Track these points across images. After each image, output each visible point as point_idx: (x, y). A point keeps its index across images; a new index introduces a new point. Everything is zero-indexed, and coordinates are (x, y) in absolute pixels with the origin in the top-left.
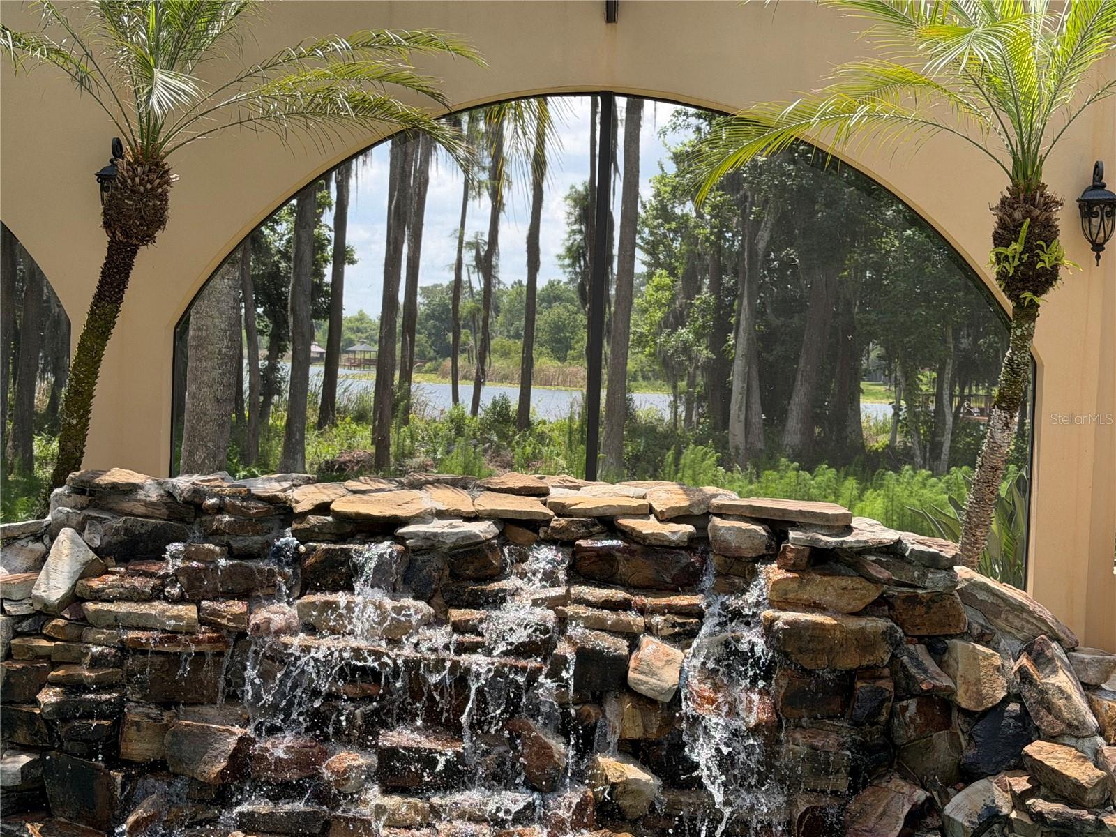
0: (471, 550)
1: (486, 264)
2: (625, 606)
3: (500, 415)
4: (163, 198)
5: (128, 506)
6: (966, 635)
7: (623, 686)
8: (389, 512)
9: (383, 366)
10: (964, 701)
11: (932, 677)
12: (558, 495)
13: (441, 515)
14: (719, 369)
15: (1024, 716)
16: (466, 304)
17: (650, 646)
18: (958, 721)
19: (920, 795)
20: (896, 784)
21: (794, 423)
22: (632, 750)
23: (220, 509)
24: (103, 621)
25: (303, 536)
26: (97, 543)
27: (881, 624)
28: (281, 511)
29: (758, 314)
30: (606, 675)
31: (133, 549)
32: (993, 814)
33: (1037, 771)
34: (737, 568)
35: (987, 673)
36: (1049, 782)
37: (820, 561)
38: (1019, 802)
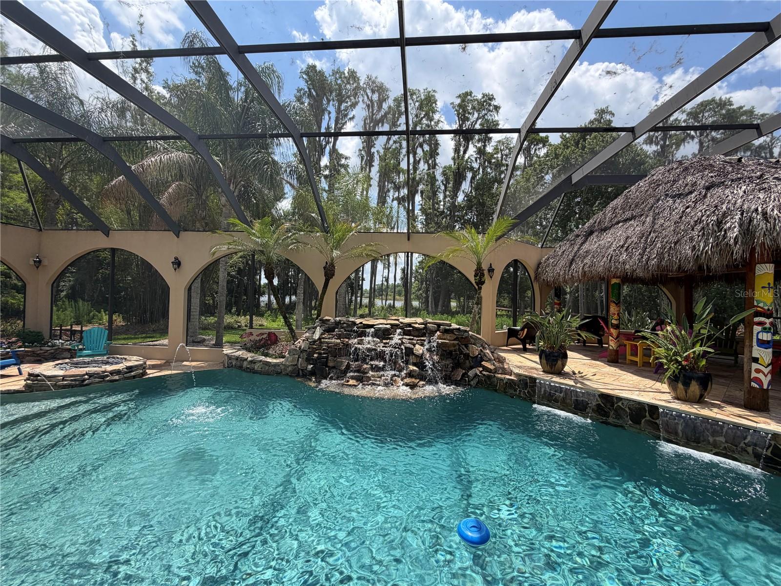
0: (386, 330)
1: (387, 280)
2: (413, 339)
3: (390, 306)
4: (334, 271)
5: (328, 323)
6: (471, 344)
7: (413, 354)
8: (372, 324)
9: (370, 298)
10: (471, 355)
11: (465, 351)
12: (401, 320)
13: (381, 324)
14: (427, 298)
15: (481, 357)
16: (384, 287)
17: (417, 346)
18: (470, 359)
19: (464, 371)
20: (460, 370)
21: (440, 307)
22: (414, 364)
23: (344, 323)
24: (324, 342)
25: (358, 328)
26: (323, 329)
27: (457, 342)
28: (354, 323)
29: (433, 288)
30: (409, 352)
31: (329, 330)
32: (476, 374)
33: (484, 367)
34: (432, 333)
35: (475, 350)
36: (485, 369)
37: (446, 331)
38: (481, 372)
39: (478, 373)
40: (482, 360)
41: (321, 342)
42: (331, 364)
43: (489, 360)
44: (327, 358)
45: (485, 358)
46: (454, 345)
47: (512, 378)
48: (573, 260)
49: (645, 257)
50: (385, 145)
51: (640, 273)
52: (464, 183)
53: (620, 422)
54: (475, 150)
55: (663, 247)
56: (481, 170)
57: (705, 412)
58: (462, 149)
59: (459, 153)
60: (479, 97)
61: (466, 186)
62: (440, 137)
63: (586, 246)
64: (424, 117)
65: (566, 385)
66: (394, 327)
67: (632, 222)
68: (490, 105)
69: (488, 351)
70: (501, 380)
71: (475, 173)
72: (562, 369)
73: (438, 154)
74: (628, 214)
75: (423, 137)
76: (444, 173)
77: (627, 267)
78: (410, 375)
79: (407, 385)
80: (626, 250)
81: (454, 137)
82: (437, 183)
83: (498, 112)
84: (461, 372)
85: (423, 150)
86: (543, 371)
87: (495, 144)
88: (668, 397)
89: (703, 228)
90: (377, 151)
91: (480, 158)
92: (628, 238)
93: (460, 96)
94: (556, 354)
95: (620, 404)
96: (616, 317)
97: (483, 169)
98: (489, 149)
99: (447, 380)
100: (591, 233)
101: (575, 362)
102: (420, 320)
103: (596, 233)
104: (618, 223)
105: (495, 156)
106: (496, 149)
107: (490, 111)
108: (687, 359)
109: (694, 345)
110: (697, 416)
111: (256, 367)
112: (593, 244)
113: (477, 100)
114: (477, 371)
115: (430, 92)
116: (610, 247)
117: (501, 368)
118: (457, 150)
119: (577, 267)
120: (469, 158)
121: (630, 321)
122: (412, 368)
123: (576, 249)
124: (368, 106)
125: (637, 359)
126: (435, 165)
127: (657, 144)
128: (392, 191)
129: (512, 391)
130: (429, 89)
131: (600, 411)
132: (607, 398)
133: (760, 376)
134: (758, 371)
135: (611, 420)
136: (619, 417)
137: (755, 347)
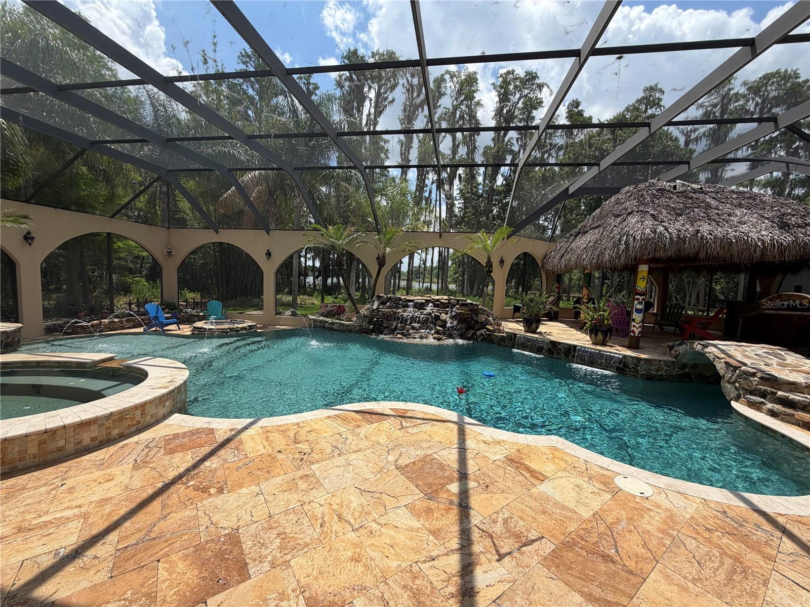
0: (422, 303)
1: (425, 264)
2: (440, 310)
3: (427, 288)
4: (385, 262)
6: (480, 314)
7: (440, 319)
8: (412, 299)
9: (408, 280)
10: (479, 321)
11: (476, 318)
12: (433, 297)
13: (419, 299)
14: (463, 281)
16: (421, 270)
17: (443, 314)
18: (478, 323)
19: (474, 332)
20: (471, 330)
22: (440, 326)
23: (393, 299)
24: (380, 311)
25: (403, 302)
26: (379, 302)
27: (470, 312)
28: (400, 299)
29: (470, 272)
30: (437, 318)
31: (384, 303)
33: (487, 329)
34: (453, 306)
35: (482, 318)
36: (488, 330)
37: (463, 305)
38: (485, 332)
39: (483, 333)
40: (486, 324)
41: (378, 311)
42: (385, 325)
43: (491, 324)
44: (382, 321)
45: (488, 323)
46: (468, 314)
47: (504, 335)
48: (563, 255)
49: (592, 257)
53: (559, 357)
57: (599, 348)
60: (522, 75)
63: (572, 245)
64: (464, 99)
65: (533, 337)
66: (428, 301)
67: (595, 231)
68: (533, 83)
69: (491, 319)
70: (497, 336)
71: (515, 155)
72: (536, 329)
76: (484, 154)
77: (585, 263)
78: (437, 332)
79: (434, 338)
80: (586, 251)
84: (472, 332)
86: (524, 331)
91: (521, 139)
92: (589, 242)
93: (501, 75)
94: (533, 320)
99: (462, 337)
100: (578, 234)
102: (446, 297)
103: (581, 235)
107: (532, 89)
108: (596, 320)
110: (593, 349)
111: (334, 327)
112: (576, 244)
113: (520, 78)
114: (483, 331)
116: (580, 248)
117: (498, 329)
120: (508, 141)
122: (438, 328)
123: (567, 246)
124: (408, 90)
126: (474, 148)
128: (431, 174)
129: (503, 343)
131: (550, 352)
132: (553, 343)
133: (635, 329)
134: (634, 326)
135: (554, 356)
136: (558, 354)
137: (634, 313)
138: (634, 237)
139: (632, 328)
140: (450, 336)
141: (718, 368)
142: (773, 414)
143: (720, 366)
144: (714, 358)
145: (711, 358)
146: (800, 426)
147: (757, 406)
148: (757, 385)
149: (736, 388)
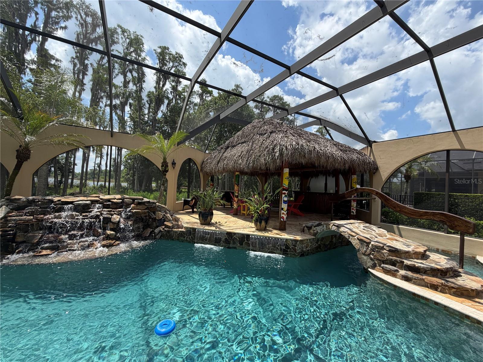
0: (86, 205)
1: (99, 167)
2: (111, 211)
4: (30, 155)
5: (18, 202)
6: (158, 211)
7: (111, 221)
8: (72, 200)
10: (157, 218)
11: (153, 216)
12: (101, 197)
13: (81, 201)
14: (134, 180)
15: (164, 219)
17: (115, 216)
18: (156, 221)
19: (152, 230)
20: (149, 229)
21: (143, 187)
22: (111, 230)
23: (38, 201)
25: (55, 205)
26: (11, 208)
27: (147, 211)
28: (52, 201)
29: (138, 174)
30: (107, 220)
31: (19, 208)
32: (160, 231)
33: (165, 225)
34: (128, 205)
35: (160, 215)
36: (167, 226)
37: (139, 204)
38: (163, 229)
39: (162, 230)
40: (165, 221)
41: (6, 221)
42: (19, 239)
43: (169, 221)
44: (14, 234)
45: (166, 220)
46: (145, 213)
47: (183, 230)
48: (219, 161)
49: (248, 162)
50: (99, 62)
51: (246, 170)
52: (162, 105)
53: (235, 246)
54: (171, 86)
55: (255, 158)
56: (174, 100)
57: (266, 234)
58: (161, 83)
59: (159, 84)
60: (174, 53)
61: (163, 108)
62: (146, 70)
63: (225, 154)
64: (133, 51)
65: (211, 230)
66: (94, 202)
67: (244, 144)
68: (180, 61)
69: (168, 215)
70: (176, 232)
71: (170, 101)
72: (211, 221)
73: (144, 81)
74: (243, 140)
75: (133, 65)
76: (148, 96)
77: (241, 166)
78: (107, 238)
79: (104, 246)
80: (241, 158)
81: (156, 73)
82: (143, 101)
83: (185, 67)
85: (132, 75)
86: (201, 224)
87: (184, 86)
88: (254, 229)
89: (268, 151)
90: (91, 64)
91: (174, 93)
92: (242, 152)
93: (160, 47)
94: (207, 213)
95: (235, 236)
96: (237, 192)
97: (176, 100)
98: (180, 88)
99: (138, 237)
100: (228, 147)
101: (218, 216)
102: (118, 196)
103: (230, 148)
104: (239, 144)
105: (183, 94)
106: (184, 89)
107: (180, 64)
108: (261, 211)
109: (264, 204)
110: (263, 236)
112: (228, 153)
113: (172, 54)
114: (161, 228)
115: (138, 36)
116: (235, 156)
117: (176, 225)
118: (158, 82)
119: (221, 165)
120: (166, 90)
121: (245, 193)
122: (109, 232)
123: (221, 155)
124: (82, 25)
125: (245, 212)
126: (141, 89)
127: (259, 110)
128: (105, 99)
129: (182, 238)
130: (138, 33)
131: (227, 241)
132: (230, 234)
133: (284, 216)
134: (283, 214)
135: (231, 245)
136: (234, 243)
137: (283, 204)
138: (286, 147)
139: (282, 215)
140: (124, 239)
141: (354, 244)
142: (406, 279)
143: (355, 242)
144: (349, 236)
145: (347, 236)
146: (428, 287)
147: (393, 273)
148: (387, 256)
149: (371, 259)
